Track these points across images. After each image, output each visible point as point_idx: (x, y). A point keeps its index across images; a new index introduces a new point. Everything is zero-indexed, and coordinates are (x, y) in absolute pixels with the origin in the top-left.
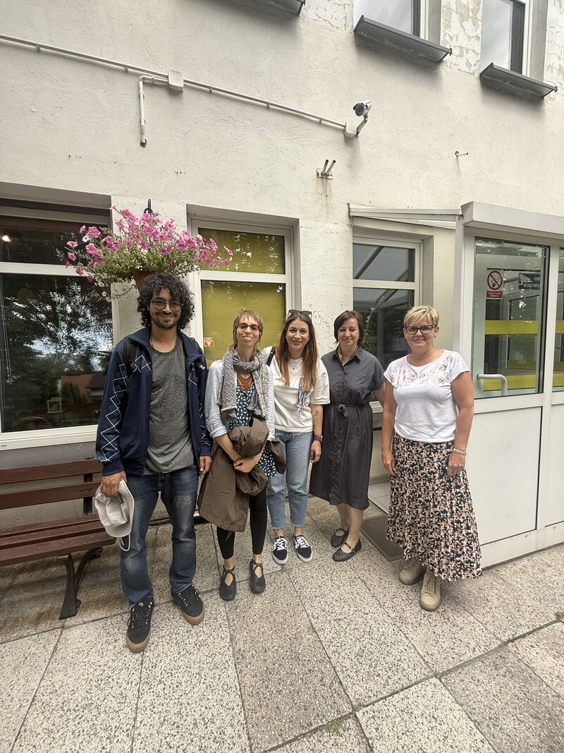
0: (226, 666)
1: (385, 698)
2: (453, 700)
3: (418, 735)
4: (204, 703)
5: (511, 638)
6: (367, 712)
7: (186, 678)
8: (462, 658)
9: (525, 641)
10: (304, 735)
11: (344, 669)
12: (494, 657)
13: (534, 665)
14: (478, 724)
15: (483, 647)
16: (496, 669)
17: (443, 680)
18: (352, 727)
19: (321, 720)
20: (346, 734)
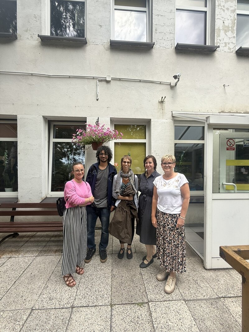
0: (108, 278)
1: (161, 301)
2: (188, 309)
3: (169, 315)
4: (99, 286)
5: (224, 296)
6: (153, 304)
7: (95, 278)
8: (197, 298)
9: (230, 300)
10: (129, 304)
11: (149, 289)
12: (212, 301)
13: (230, 308)
14: (195, 319)
15: (208, 296)
16: (211, 305)
17: (186, 302)
18: (146, 306)
19: (136, 301)
20: (144, 308)
